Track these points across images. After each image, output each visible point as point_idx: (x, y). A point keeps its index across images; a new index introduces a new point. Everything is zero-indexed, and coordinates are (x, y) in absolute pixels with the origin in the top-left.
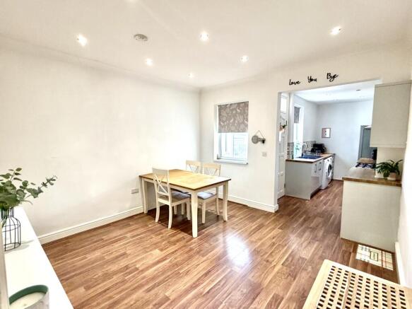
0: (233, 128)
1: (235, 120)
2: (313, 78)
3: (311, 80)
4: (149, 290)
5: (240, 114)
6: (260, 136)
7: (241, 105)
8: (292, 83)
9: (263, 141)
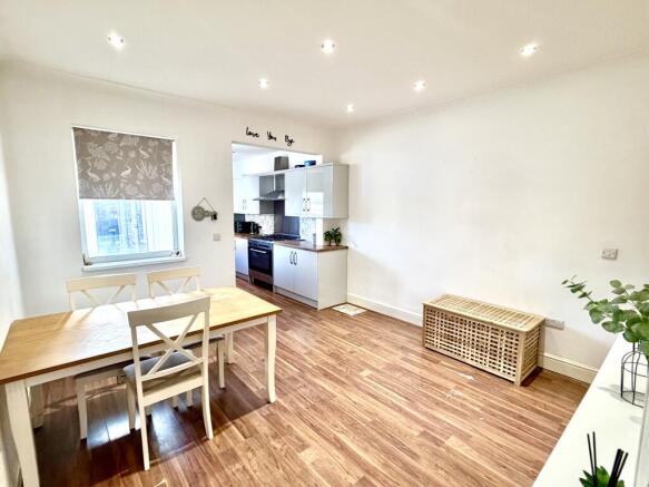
0: (130, 190)
1: (135, 172)
2: (273, 135)
3: (271, 137)
4: (414, 456)
5: (149, 161)
6: (207, 208)
7: (151, 144)
8: (250, 134)
9: (215, 217)
